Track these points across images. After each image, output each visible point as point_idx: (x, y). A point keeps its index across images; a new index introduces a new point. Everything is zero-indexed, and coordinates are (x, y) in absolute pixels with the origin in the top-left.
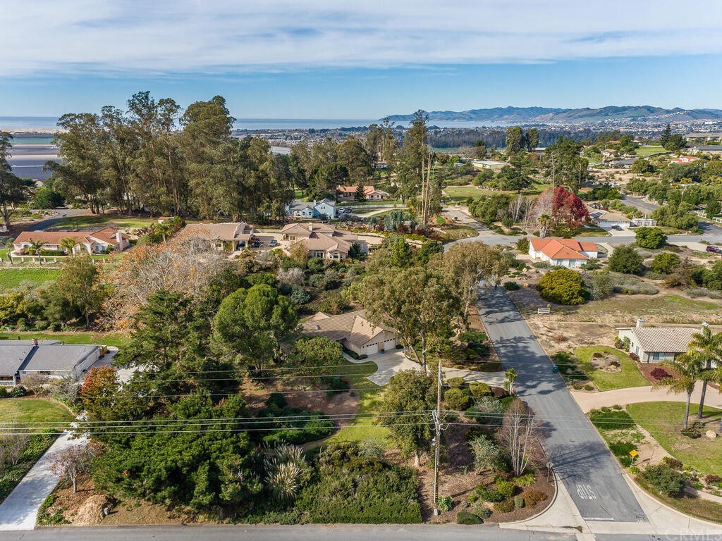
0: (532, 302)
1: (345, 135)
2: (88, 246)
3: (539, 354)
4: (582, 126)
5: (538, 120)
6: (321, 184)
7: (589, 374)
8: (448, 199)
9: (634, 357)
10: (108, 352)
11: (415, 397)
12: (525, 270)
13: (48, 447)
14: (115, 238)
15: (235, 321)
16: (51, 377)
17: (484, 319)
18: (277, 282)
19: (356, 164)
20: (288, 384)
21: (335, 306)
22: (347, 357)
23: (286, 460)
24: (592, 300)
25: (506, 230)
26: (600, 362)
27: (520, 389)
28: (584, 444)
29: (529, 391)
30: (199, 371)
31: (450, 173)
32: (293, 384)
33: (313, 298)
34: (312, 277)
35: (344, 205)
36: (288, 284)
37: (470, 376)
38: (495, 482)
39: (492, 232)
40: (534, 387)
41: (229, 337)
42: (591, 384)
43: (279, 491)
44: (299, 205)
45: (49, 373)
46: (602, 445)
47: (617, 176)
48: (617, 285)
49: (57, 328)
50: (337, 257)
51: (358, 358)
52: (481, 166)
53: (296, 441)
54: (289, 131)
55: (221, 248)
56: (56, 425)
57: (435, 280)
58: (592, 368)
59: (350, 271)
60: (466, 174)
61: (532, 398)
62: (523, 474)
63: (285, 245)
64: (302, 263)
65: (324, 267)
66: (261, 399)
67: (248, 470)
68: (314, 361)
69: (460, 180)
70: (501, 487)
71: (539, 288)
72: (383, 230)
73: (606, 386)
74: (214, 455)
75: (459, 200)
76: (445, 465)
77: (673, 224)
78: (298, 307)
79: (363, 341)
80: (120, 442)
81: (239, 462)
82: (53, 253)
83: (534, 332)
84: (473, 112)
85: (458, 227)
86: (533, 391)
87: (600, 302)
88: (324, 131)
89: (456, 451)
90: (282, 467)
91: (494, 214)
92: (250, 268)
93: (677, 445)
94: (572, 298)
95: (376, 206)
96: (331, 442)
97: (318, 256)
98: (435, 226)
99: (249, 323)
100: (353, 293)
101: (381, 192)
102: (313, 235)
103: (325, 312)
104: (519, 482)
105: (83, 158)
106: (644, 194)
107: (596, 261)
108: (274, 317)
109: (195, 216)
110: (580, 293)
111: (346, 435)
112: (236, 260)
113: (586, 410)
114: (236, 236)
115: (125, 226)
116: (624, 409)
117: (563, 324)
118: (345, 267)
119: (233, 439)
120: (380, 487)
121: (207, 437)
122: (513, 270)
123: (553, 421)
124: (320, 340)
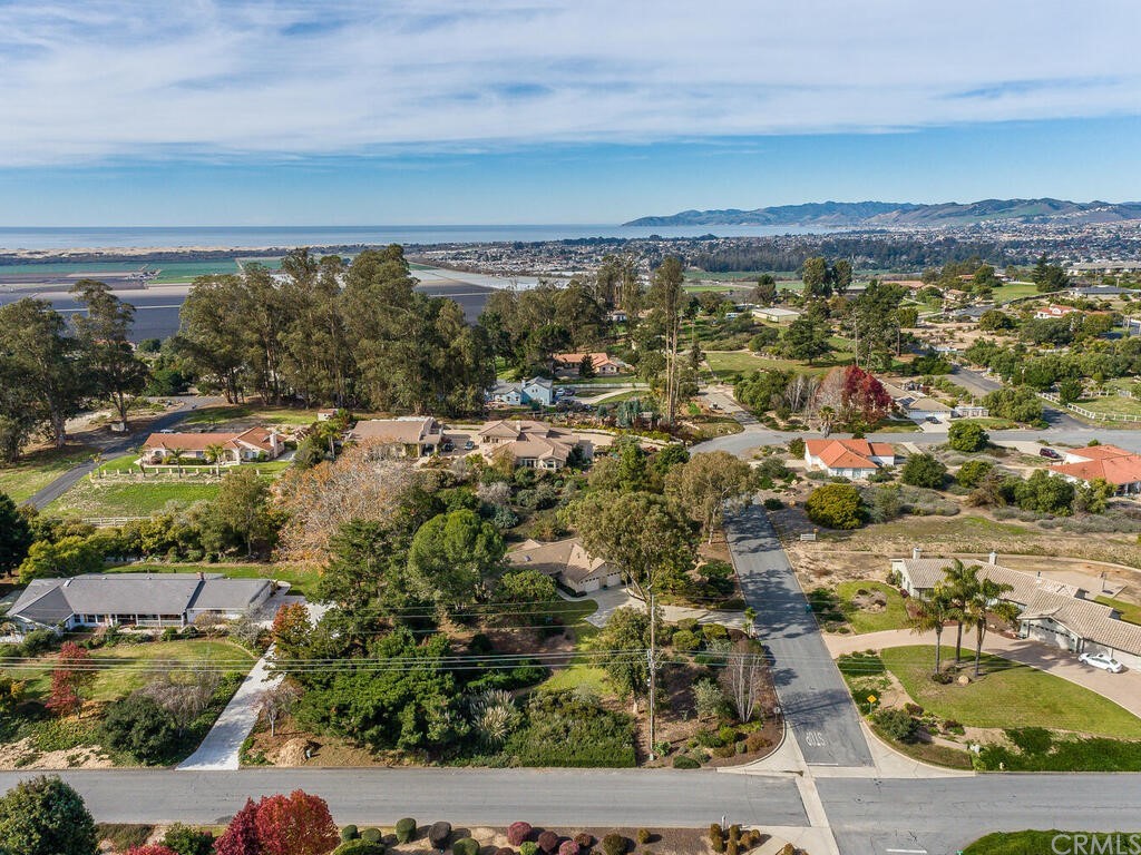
0: (797, 525)
1: (570, 252)
2: (236, 453)
3: (795, 591)
4: (943, 233)
5: (875, 222)
6: (532, 356)
7: (847, 615)
8: (709, 373)
9: (905, 594)
10: (279, 588)
11: (632, 637)
12: (794, 482)
13: (235, 692)
14: (268, 440)
15: (434, 553)
16: (224, 616)
17: (733, 547)
18: (476, 500)
19: (583, 319)
20: (494, 626)
21: (548, 532)
22: (561, 594)
23: (494, 704)
24: (873, 523)
25: (782, 423)
26: (863, 600)
27: (764, 632)
28: (826, 691)
29: (774, 634)
30: (400, 608)
31: (718, 328)
32: (500, 625)
33: (521, 520)
34: (521, 494)
35: (565, 382)
36: (490, 503)
37: (707, 617)
38: (718, 729)
39: (762, 425)
40: (781, 629)
41: (427, 571)
42: (848, 626)
43: (487, 735)
44: (503, 387)
45: (219, 612)
46: (846, 693)
47: (958, 335)
48: (908, 504)
49: (214, 559)
50: (552, 466)
51: (575, 595)
52: (764, 316)
53: (505, 687)
54: (484, 245)
55: (404, 453)
56: (238, 668)
57: (659, 506)
58: (853, 607)
59: (568, 485)
60: (741, 331)
61: (776, 643)
62: (750, 721)
63: (484, 449)
64: (507, 475)
65: (536, 480)
66: (462, 642)
67: (454, 712)
68: (522, 597)
69: (731, 341)
70: (723, 734)
71: (808, 507)
72: (614, 426)
73: (865, 628)
74: (419, 696)
75: (723, 375)
76: (667, 712)
77: (1008, 414)
78: (503, 532)
79: (581, 575)
80: (320, 682)
81: (446, 702)
82: (192, 462)
83: (792, 564)
84: (771, 210)
85: (715, 420)
86: (779, 634)
87: (882, 525)
88: (537, 245)
89: (681, 698)
90: (490, 710)
91: (767, 400)
92: (442, 482)
93: (924, 692)
94: (846, 521)
95: (608, 385)
96: (542, 688)
97: (528, 465)
98: (685, 419)
99: (450, 555)
100: (571, 514)
101: (617, 362)
102: (521, 437)
103: (536, 538)
104: (744, 729)
105: (219, 331)
106: (986, 365)
107: (891, 468)
108: (477, 547)
109: (365, 406)
110: (856, 514)
111: (559, 681)
112: (423, 470)
113: (835, 655)
114: (422, 438)
115: (276, 421)
116: (878, 655)
117: (830, 553)
118: (562, 479)
119: (439, 680)
120: (593, 731)
121: (412, 678)
122: (780, 483)
123: (795, 669)
124: (530, 575)
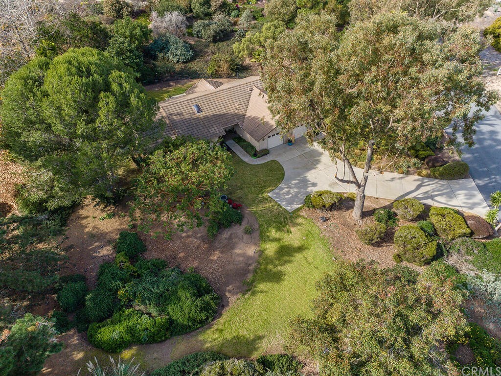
21: (225, 67)
33: (196, 53)
36: (165, 35)
37: (423, 190)
51: (256, 154)
59: (244, 15)
64: (182, 4)
65: (212, 9)
66: (108, 237)
108: (102, 113)
118: (238, 9)
